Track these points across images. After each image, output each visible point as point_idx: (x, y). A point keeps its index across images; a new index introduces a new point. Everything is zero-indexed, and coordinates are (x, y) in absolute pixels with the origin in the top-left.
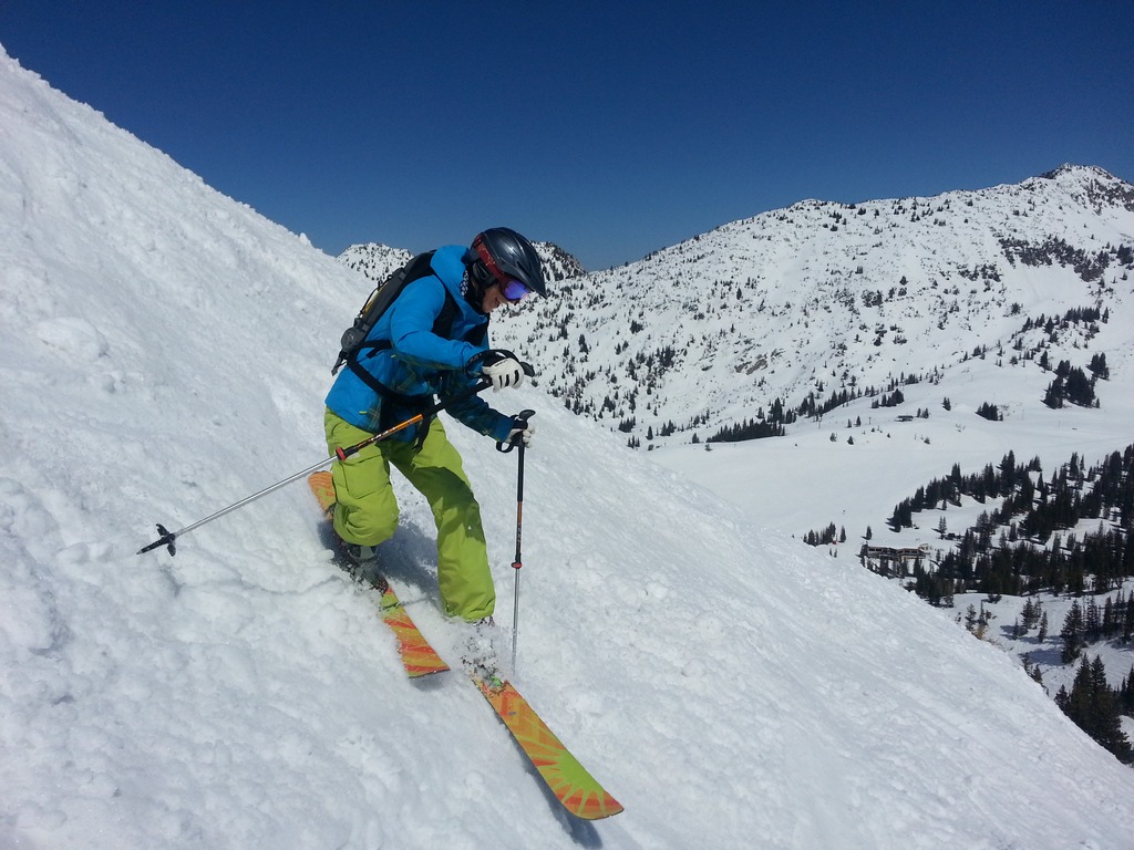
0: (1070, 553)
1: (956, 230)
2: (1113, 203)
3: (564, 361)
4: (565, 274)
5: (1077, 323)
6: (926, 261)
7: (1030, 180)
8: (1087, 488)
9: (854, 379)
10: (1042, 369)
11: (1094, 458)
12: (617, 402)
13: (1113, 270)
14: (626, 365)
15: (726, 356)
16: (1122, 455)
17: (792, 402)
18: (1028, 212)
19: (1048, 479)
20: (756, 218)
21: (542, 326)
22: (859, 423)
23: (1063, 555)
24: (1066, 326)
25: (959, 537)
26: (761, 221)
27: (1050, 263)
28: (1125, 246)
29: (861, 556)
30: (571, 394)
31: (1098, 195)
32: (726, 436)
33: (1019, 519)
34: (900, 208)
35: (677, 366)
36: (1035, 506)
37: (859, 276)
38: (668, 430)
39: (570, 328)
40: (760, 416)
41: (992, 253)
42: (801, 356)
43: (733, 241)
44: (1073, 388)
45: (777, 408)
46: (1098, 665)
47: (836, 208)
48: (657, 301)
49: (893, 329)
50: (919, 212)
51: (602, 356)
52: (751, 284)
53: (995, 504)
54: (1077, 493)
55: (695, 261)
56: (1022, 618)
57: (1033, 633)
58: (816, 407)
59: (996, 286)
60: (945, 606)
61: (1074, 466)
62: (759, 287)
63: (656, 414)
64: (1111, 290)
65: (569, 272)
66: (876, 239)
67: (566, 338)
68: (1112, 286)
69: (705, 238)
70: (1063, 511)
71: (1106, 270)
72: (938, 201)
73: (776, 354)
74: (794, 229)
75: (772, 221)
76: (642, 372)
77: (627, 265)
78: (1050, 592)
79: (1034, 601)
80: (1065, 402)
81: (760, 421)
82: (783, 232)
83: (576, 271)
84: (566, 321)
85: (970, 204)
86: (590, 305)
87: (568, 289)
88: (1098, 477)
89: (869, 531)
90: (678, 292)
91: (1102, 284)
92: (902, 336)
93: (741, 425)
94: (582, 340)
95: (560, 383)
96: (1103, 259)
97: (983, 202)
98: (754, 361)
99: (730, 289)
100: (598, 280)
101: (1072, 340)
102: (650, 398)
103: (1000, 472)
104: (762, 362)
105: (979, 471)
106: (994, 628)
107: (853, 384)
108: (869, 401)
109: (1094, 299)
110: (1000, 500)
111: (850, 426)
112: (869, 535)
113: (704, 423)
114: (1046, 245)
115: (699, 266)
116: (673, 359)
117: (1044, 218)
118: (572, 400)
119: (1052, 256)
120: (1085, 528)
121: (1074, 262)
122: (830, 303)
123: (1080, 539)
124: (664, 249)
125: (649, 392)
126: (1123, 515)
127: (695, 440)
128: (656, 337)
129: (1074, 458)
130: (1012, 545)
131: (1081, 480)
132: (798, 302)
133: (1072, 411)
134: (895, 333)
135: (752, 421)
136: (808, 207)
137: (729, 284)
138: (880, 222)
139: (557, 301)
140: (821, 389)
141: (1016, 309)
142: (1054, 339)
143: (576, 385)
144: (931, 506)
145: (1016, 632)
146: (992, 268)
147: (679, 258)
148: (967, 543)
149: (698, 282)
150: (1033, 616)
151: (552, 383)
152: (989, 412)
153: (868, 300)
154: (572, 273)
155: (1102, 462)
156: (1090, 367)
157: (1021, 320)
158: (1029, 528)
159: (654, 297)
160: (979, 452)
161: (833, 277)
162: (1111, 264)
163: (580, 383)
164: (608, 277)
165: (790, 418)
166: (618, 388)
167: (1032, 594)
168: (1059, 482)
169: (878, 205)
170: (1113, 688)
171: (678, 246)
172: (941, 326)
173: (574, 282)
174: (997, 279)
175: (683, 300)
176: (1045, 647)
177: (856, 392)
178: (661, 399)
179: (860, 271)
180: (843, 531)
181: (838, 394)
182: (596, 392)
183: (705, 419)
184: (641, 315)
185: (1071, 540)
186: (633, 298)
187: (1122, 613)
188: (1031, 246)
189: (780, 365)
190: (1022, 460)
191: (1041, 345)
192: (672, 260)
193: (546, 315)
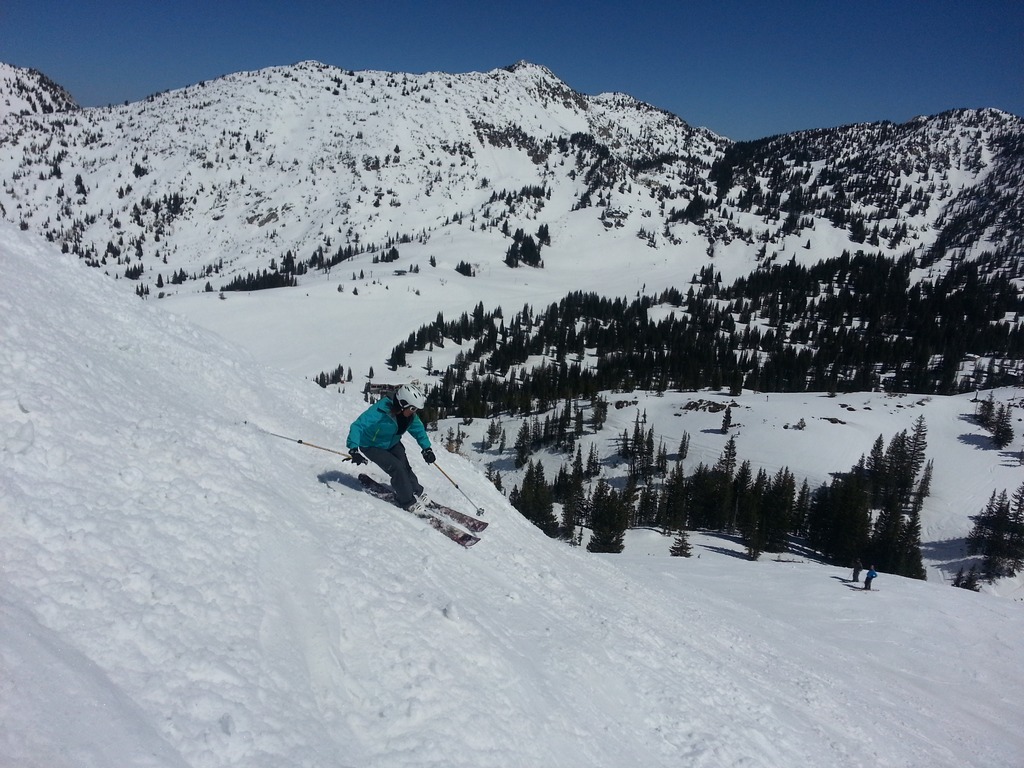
0: (521, 383)
1: (439, 108)
2: (555, 100)
3: (58, 202)
4: (55, 107)
5: (529, 198)
6: (415, 134)
7: (495, 71)
8: (534, 332)
9: (357, 236)
10: (503, 234)
11: (539, 309)
12: (122, 248)
13: (555, 156)
14: (131, 209)
15: (237, 208)
16: (558, 306)
17: (303, 255)
18: (494, 99)
19: (507, 325)
20: (262, 72)
21: (29, 162)
22: (362, 276)
23: (517, 384)
24: (521, 200)
25: (442, 373)
26: (267, 75)
27: (510, 146)
28: (563, 137)
29: (365, 392)
30: (68, 237)
31: (545, 91)
32: (239, 285)
33: (486, 357)
34: (393, 81)
35: (187, 215)
36: (498, 346)
37: (359, 141)
38: (180, 278)
39: (64, 166)
40: (273, 266)
41: (467, 133)
42: (309, 211)
43: (239, 92)
44: (525, 252)
45: (289, 260)
46: (540, 467)
47: (336, 73)
48: (162, 145)
49: (389, 192)
50: (409, 86)
51: (102, 198)
52: (260, 138)
53: (469, 345)
54: (528, 337)
55: (201, 108)
56: (488, 435)
57: (495, 447)
58: (325, 260)
59: (470, 161)
60: (431, 430)
61: (526, 313)
62: (269, 141)
63: (165, 261)
64: (553, 173)
65: (60, 105)
66: (373, 108)
67: (59, 177)
68: (554, 169)
69: (211, 86)
70: (517, 351)
71: (550, 156)
72: (423, 80)
73: (286, 208)
74: (299, 88)
75: (278, 77)
76: (149, 217)
77: (127, 104)
78: (508, 414)
79: (496, 421)
80: (520, 262)
81: (273, 272)
82: (288, 89)
83: (68, 105)
84: (60, 157)
85: (450, 86)
86: (87, 143)
87: (59, 124)
88: (542, 323)
89: (371, 370)
90: (184, 138)
91: (547, 167)
92: (397, 199)
93: (255, 275)
94: (79, 181)
95: (55, 225)
96: (548, 146)
97: (459, 86)
98: (266, 214)
99: (238, 140)
100: (95, 118)
101: (525, 212)
102: (158, 246)
103: (473, 319)
104: (272, 216)
105: (457, 318)
106: (467, 446)
107: (356, 241)
108: (370, 257)
109: (541, 179)
110: (473, 341)
111: (354, 278)
112: (371, 374)
113: (217, 272)
114: (507, 130)
115: (205, 114)
116: (182, 206)
117: (506, 106)
118: (71, 245)
119: (511, 140)
120: (533, 362)
121: (527, 147)
122: (334, 164)
123: (529, 371)
124: (167, 91)
125: (157, 239)
126: (558, 352)
127: (209, 288)
128: (163, 182)
129: (526, 307)
130: (481, 378)
131: (530, 325)
132: (305, 159)
133: (524, 269)
134: (390, 197)
135: (265, 272)
136: (311, 68)
137: (237, 135)
138: (375, 92)
139: (47, 136)
140: (328, 244)
141: (485, 183)
142: (512, 210)
143: (74, 228)
144: (421, 348)
145: (483, 447)
146: (467, 145)
147: (184, 103)
148: (449, 378)
149: (205, 129)
150: (495, 434)
151: (46, 226)
152: (465, 269)
153: (368, 164)
154: (64, 107)
155: (545, 311)
156: (538, 235)
157: (487, 194)
158: (493, 364)
159: (159, 141)
160: (457, 301)
161: (336, 139)
162: (553, 151)
163: (79, 226)
164: (107, 115)
165: (302, 270)
166: (122, 233)
167: (495, 416)
168: (515, 326)
169: (374, 75)
170: (549, 484)
171: (183, 90)
172: (428, 193)
173: (66, 117)
174: (471, 156)
175: (190, 147)
176: (503, 457)
177: (359, 248)
178: (171, 247)
179: (360, 136)
180: (350, 372)
181: (343, 249)
182: (98, 237)
183: (218, 268)
184: (145, 158)
185: (523, 372)
186: (136, 140)
187: (555, 427)
188: (496, 129)
189: (289, 219)
190: (488, 309)
191: (503, 215)
192: (176, 104)
193: (33, 150)
